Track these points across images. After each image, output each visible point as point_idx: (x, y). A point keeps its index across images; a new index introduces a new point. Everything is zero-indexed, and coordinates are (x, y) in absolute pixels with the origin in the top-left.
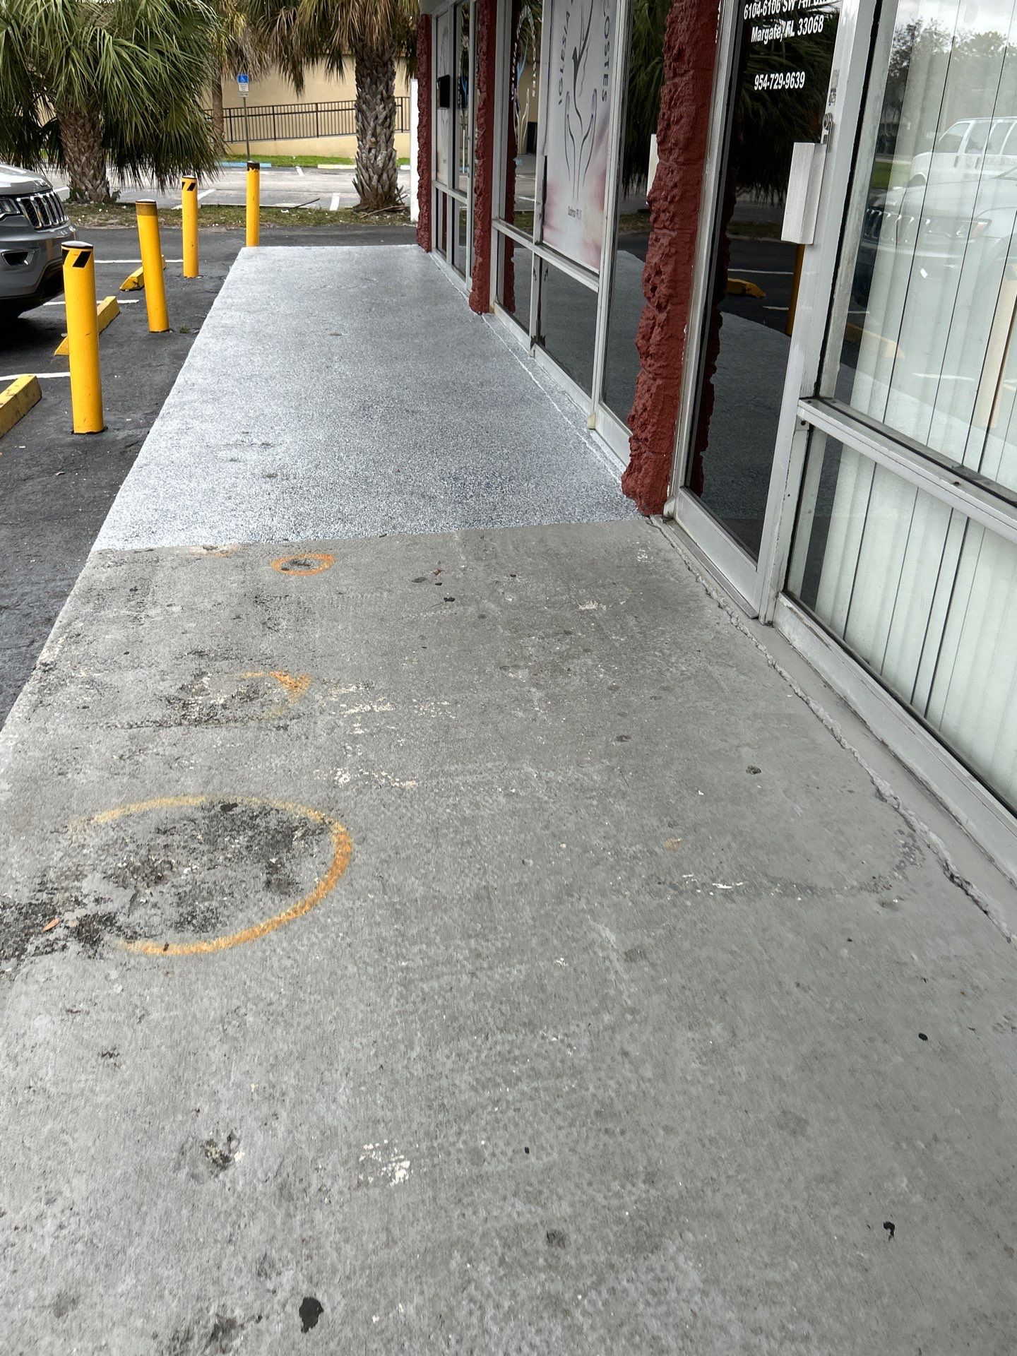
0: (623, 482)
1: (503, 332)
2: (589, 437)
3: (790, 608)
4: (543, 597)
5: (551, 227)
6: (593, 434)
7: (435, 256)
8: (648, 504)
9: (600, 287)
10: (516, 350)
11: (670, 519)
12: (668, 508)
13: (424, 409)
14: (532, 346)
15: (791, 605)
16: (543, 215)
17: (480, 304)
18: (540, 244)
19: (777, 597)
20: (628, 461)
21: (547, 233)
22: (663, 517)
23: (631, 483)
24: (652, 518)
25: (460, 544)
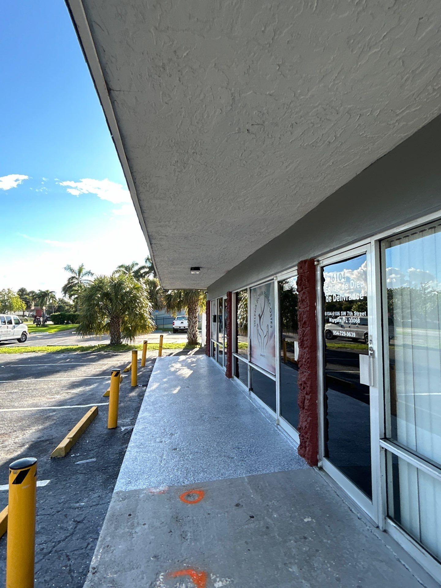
0: (299, 451)
1: (237, 384)
2: (278, 428)
3: (395, 527)
4: (288, 514)
5: (253, 358)
6: (279, 426)
7: (211, 358)
8: (311, 462)
9: (277, 380)
10: (244, 391)
11: (321, 469)
12: (319, 464)
13: (220, 416)
14: (249, 391)
15: (394, 525)
16: (251, 354)
17: (229, 375)
18: (250, 362)
19: (385, 519)
20: (299, 443)
21: (252, 359)
22: (318, 467)
23: (302, 452)
24: (314, 467)
25: (248, 484)
